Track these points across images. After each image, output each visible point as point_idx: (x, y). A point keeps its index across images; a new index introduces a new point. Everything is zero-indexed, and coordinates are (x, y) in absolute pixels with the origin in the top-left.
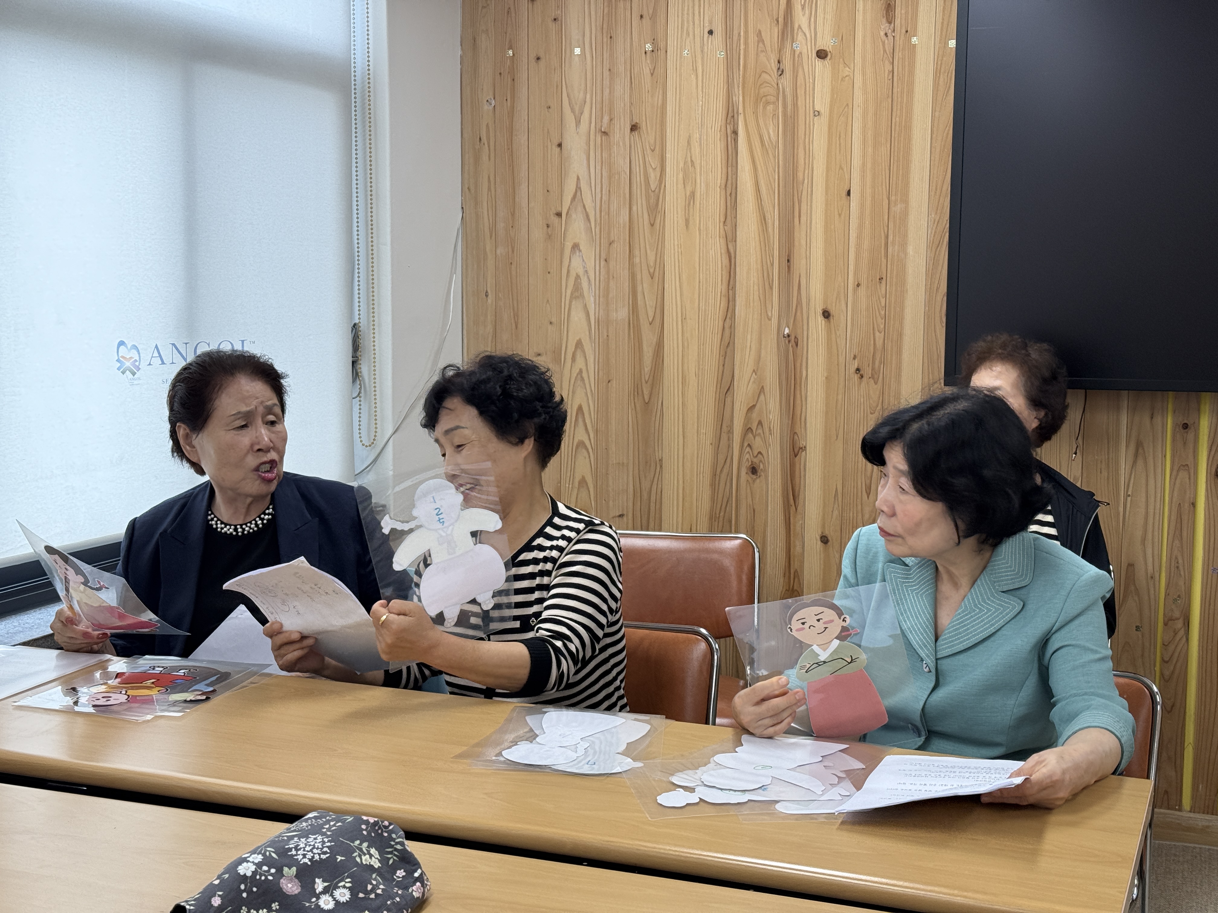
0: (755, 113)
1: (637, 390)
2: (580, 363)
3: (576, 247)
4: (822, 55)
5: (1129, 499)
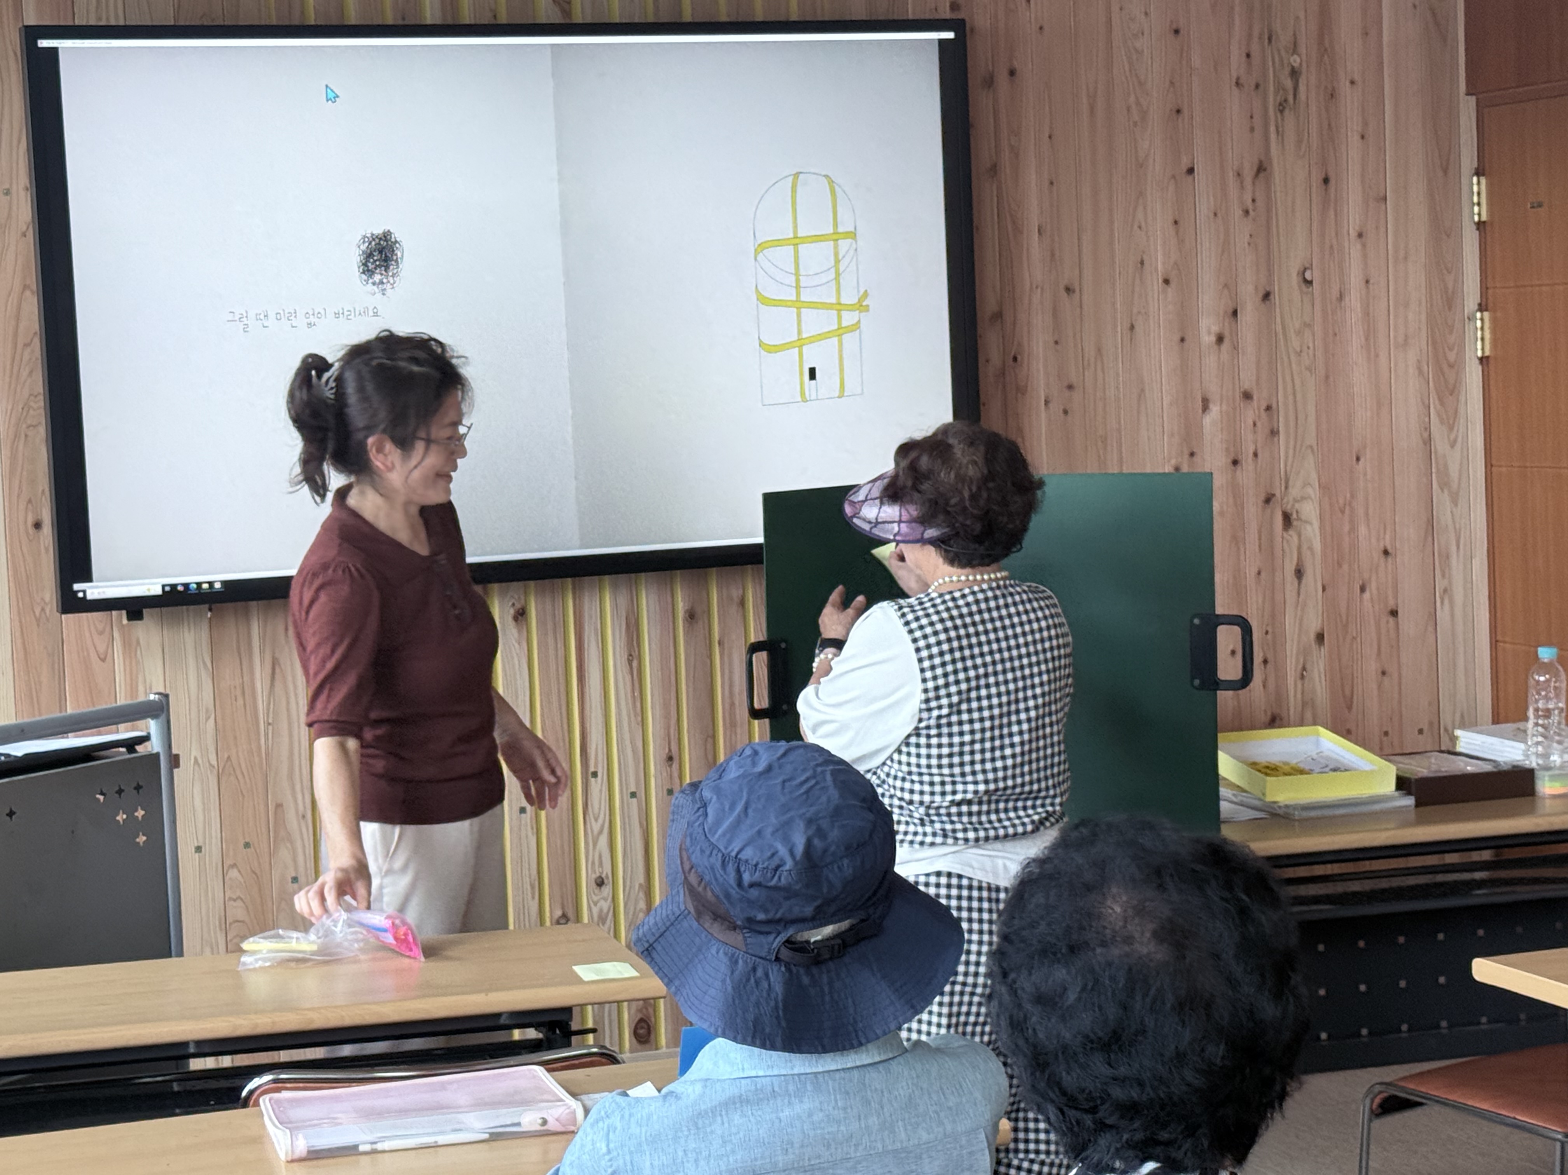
5: (270, 728)
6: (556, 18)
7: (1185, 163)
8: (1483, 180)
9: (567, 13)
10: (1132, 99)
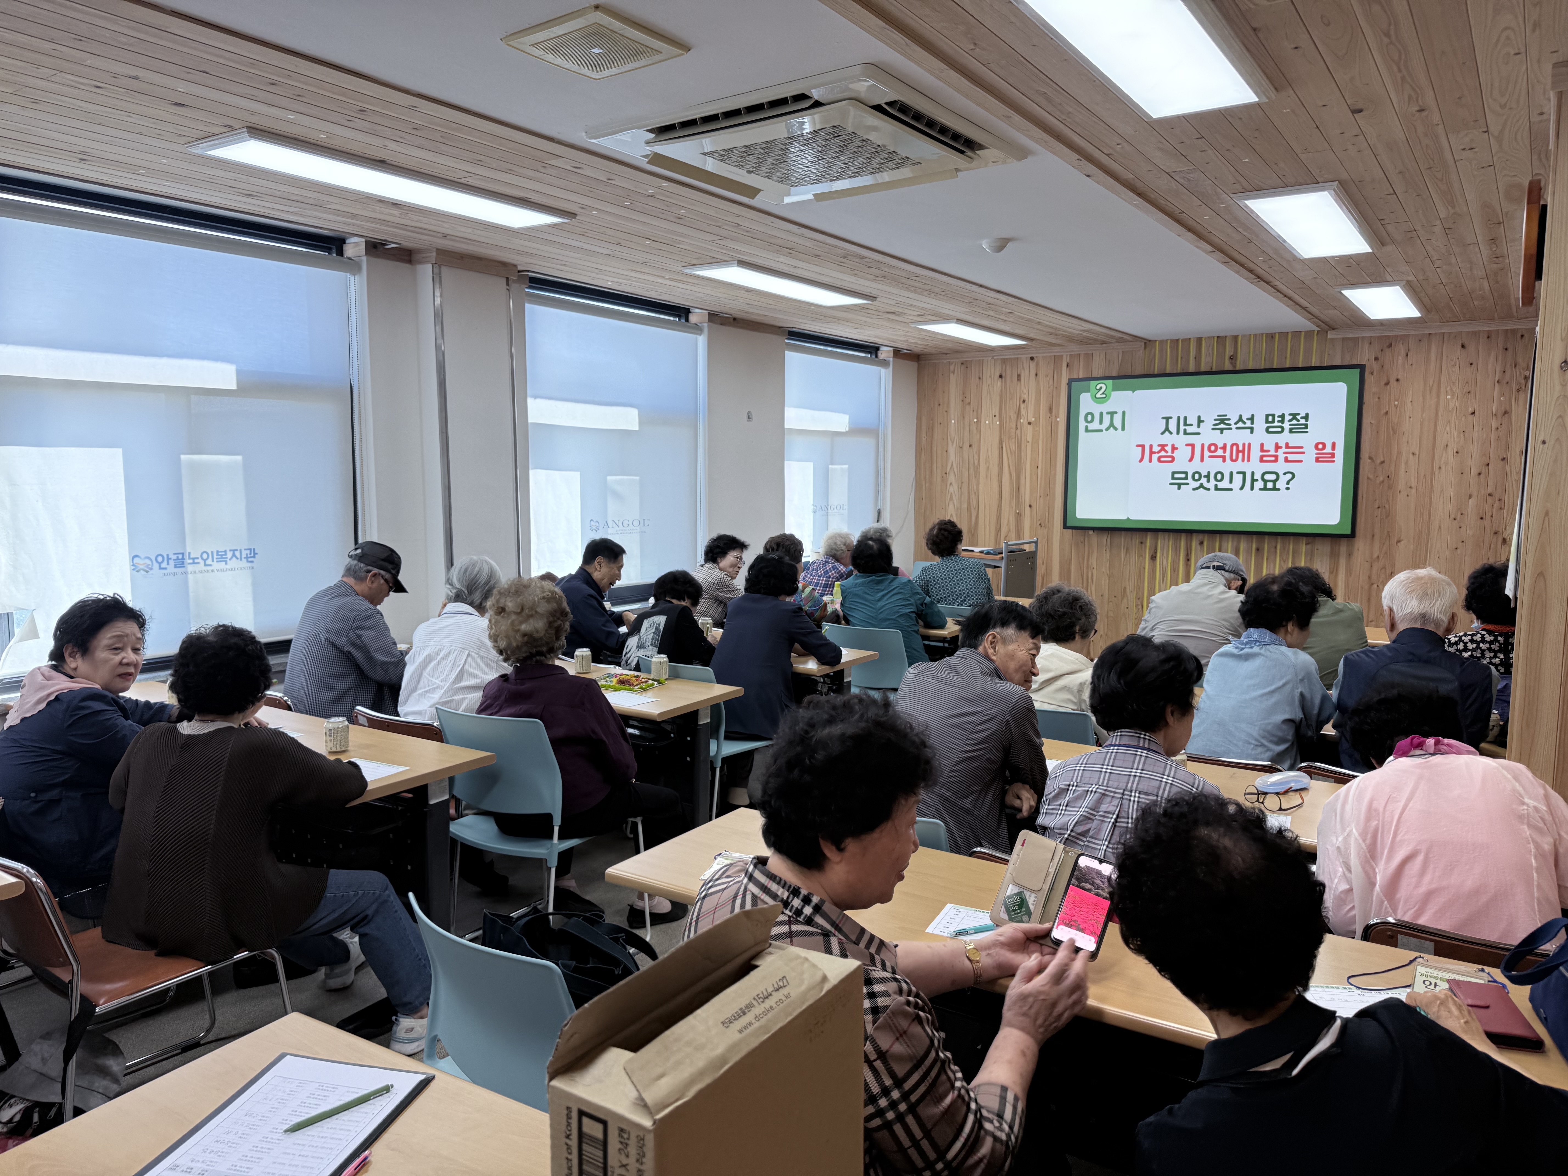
0: (1009, 442)
3: (951, 484)
4: (1029, 423)
6: (1232, 368)
7: (1470, 410)
9: (1235, 367)
10: (1449, 389)
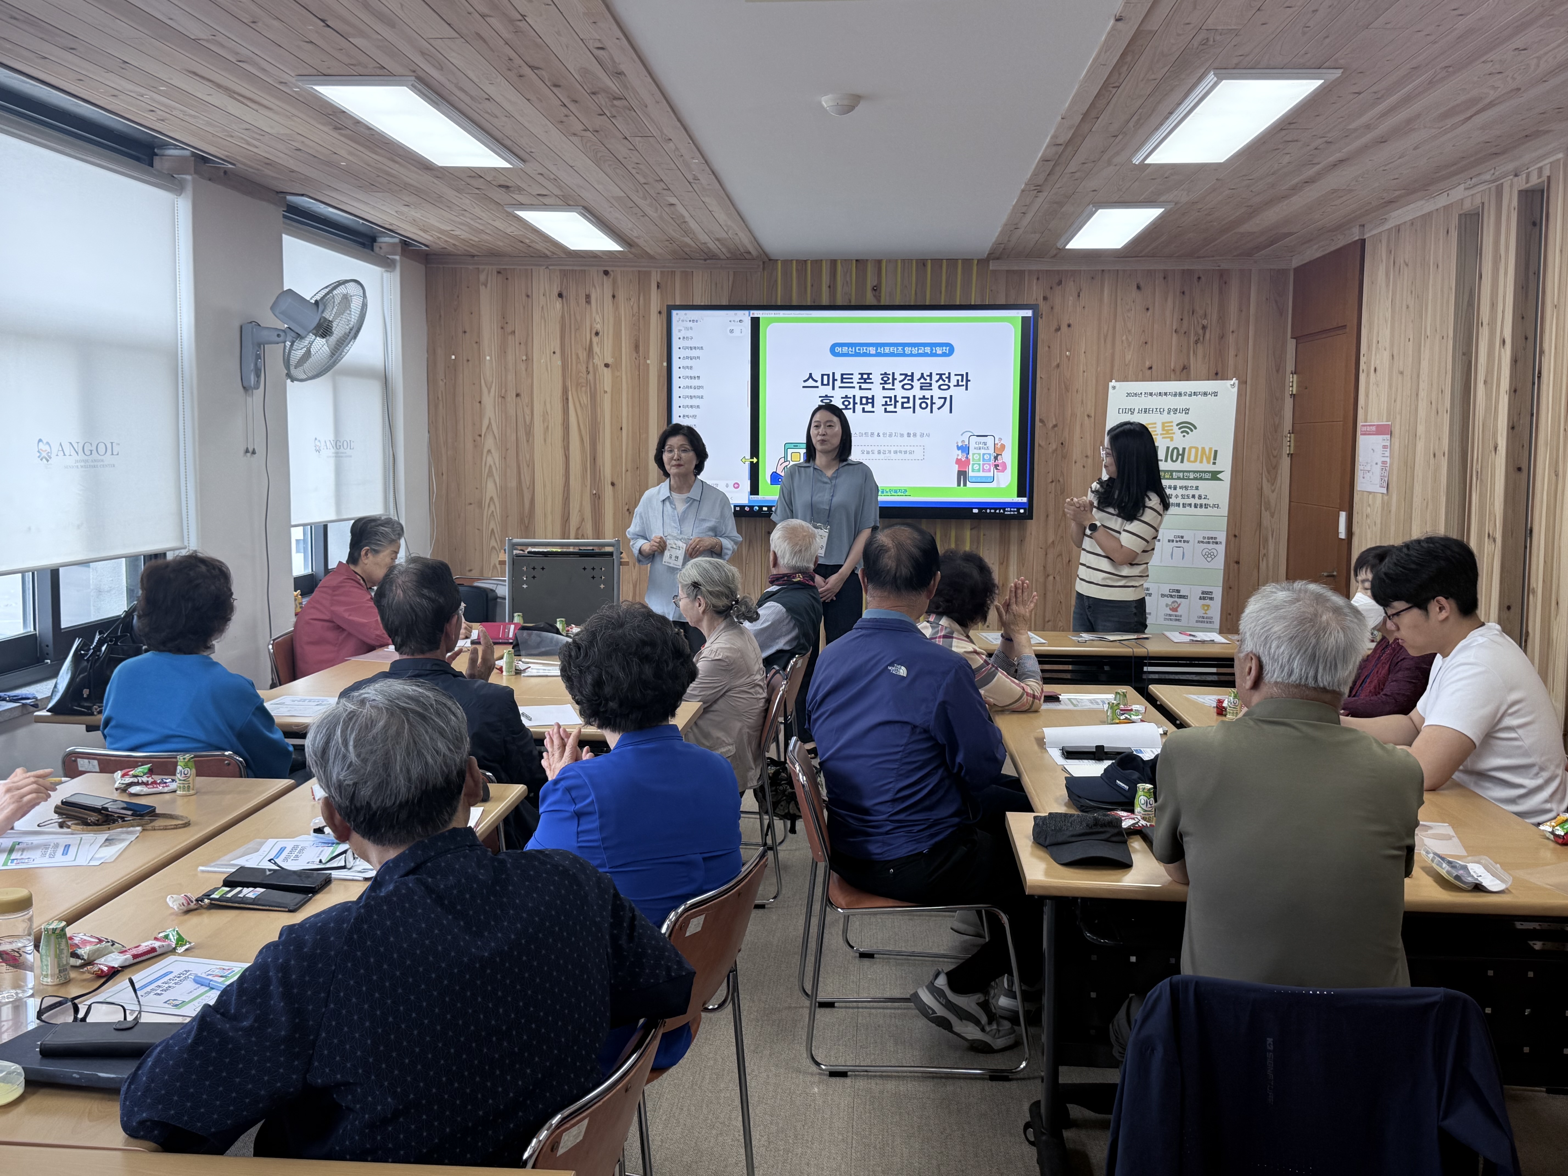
0: (577, 390)
1: (522, 521)
2: (492, 508)
3: (489, 451)
4: (607, 365)
6: (875, 303)
7: (1148, 364)
8: (1295, 376)
10: (1124, 338)
